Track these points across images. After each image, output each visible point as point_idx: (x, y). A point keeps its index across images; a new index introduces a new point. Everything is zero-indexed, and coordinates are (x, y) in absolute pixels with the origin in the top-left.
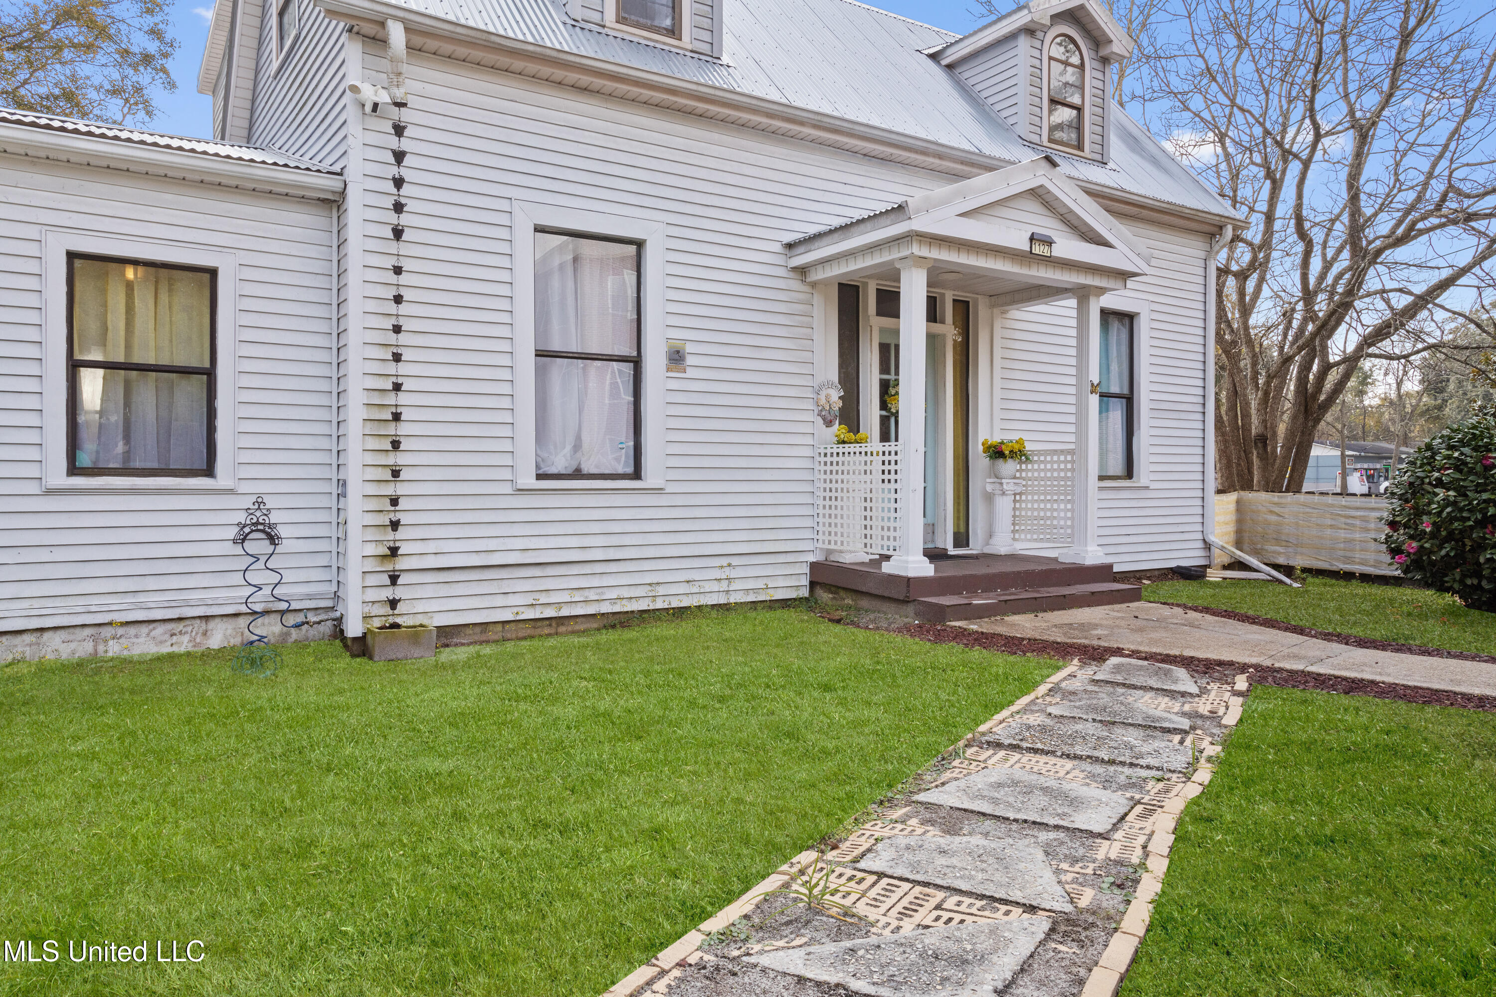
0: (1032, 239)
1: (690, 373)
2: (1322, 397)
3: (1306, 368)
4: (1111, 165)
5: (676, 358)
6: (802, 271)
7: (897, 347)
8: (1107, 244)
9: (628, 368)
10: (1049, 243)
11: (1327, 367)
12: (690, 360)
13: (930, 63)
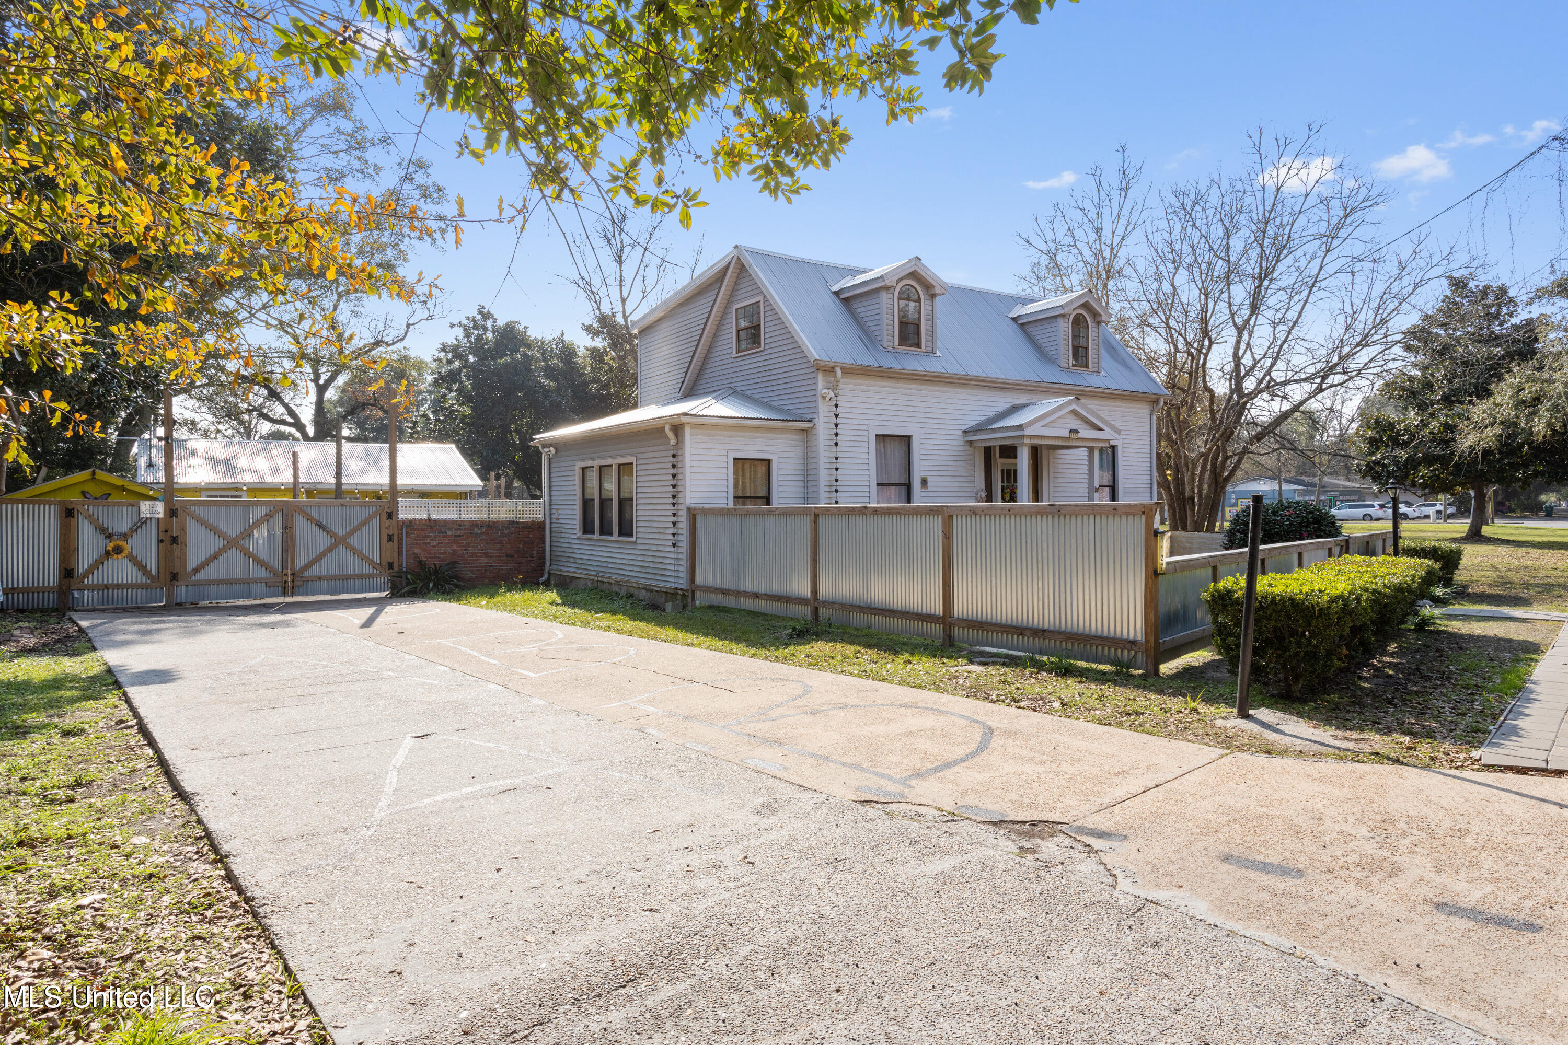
0: (1071, 431)
1: (929, 489)
2: (1226, 474)
3: (1215, 458)
4: (1103, 373)
5: (924, 482)
6: (971, 442)
7: (1015, 471)
8: (1101, 429)
9: (903, 489)
10: (1077, 432)
11: (1226, 458)
12: (929, 484)
13: (1012, 322)
